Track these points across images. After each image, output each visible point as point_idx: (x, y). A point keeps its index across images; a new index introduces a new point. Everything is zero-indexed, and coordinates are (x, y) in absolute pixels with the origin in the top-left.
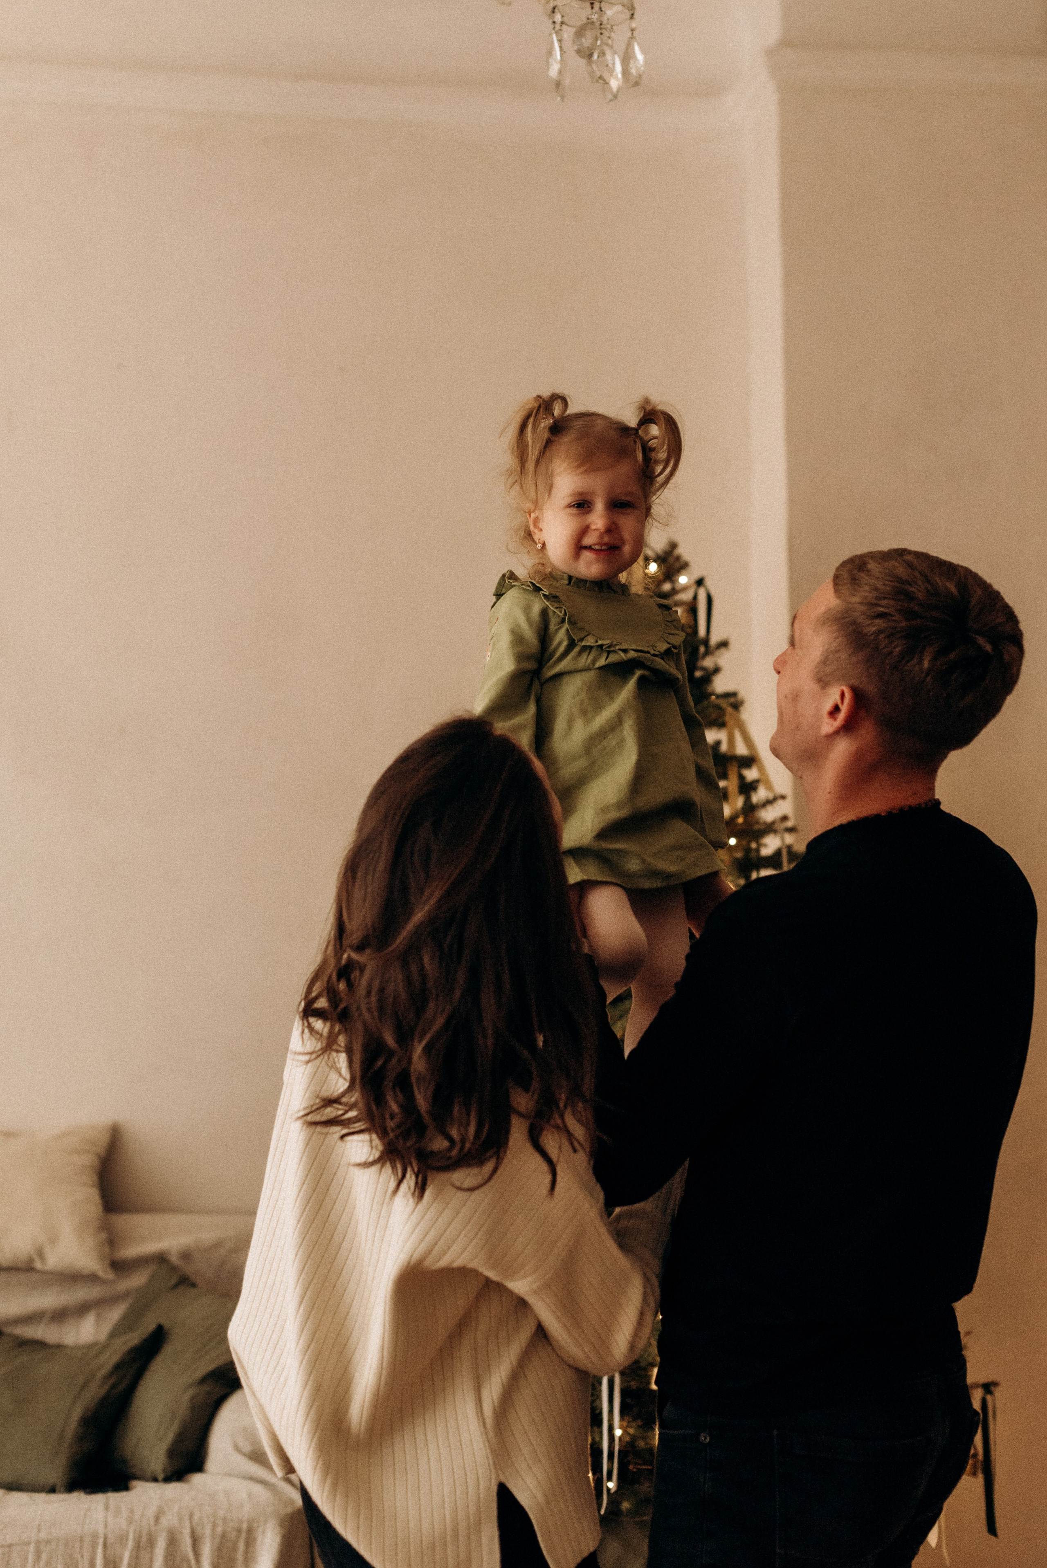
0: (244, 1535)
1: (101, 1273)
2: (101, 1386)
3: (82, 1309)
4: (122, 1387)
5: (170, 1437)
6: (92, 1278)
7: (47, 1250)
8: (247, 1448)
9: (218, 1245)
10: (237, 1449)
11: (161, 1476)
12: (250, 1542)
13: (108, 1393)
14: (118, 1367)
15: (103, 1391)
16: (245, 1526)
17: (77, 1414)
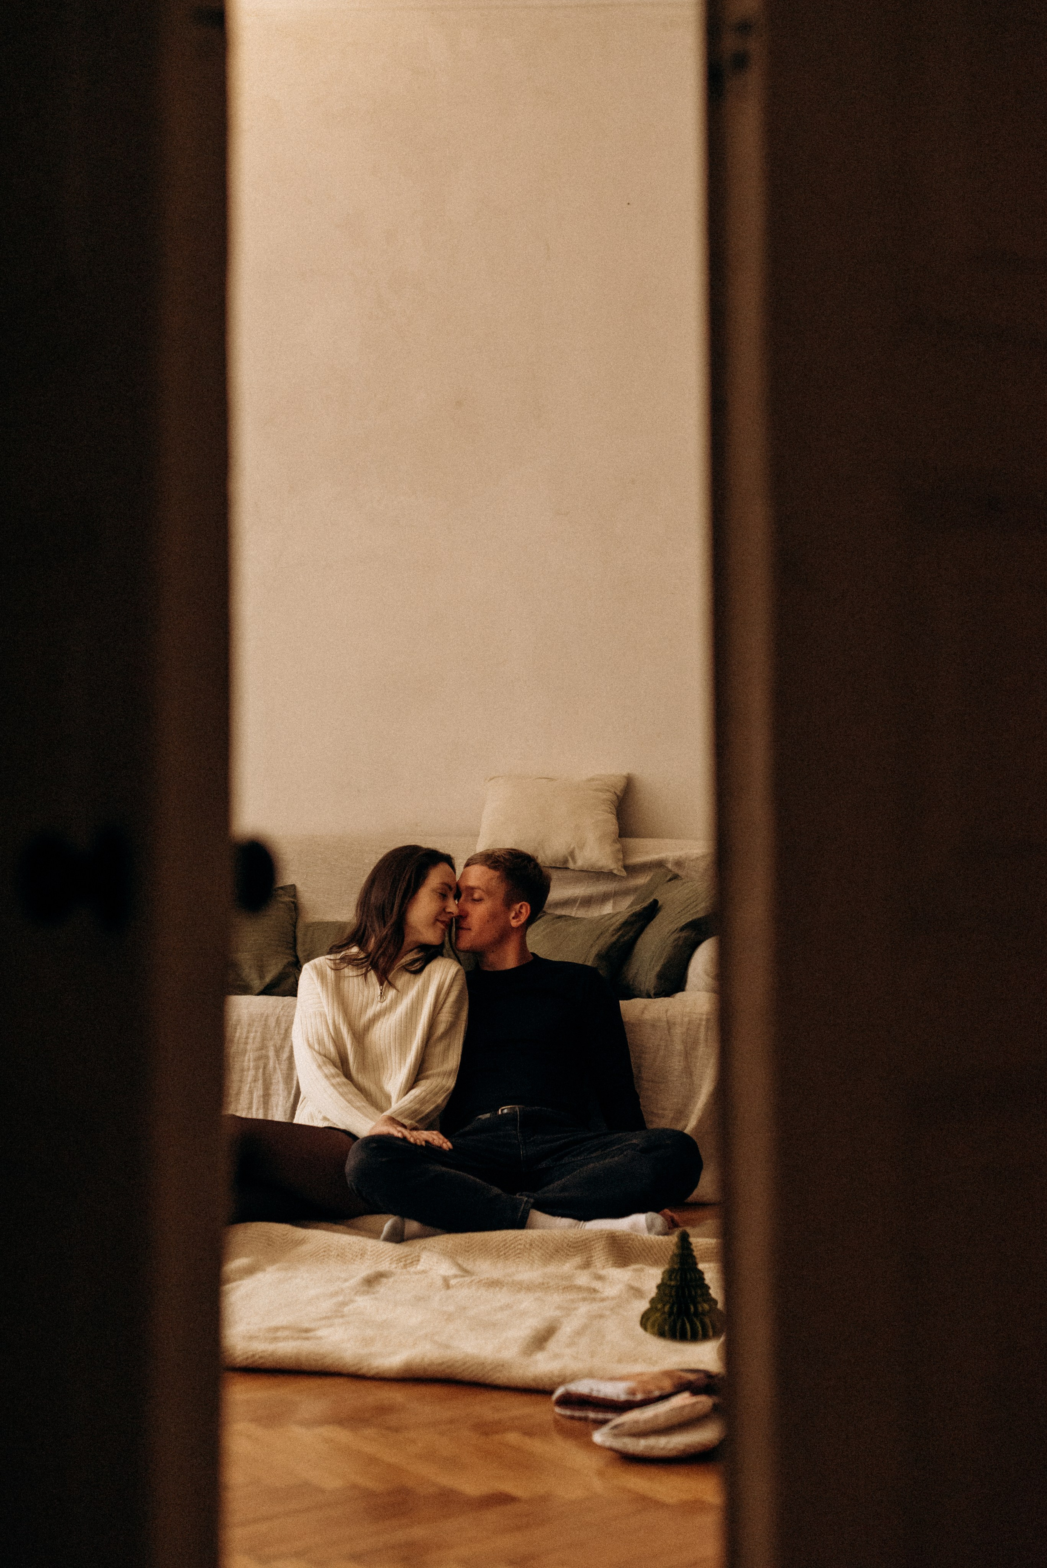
1: (615, 872)
3: (604, 898)
5: (659, 967)
6: (610, 875)
7: (577, 852)
11: (652, 993)
14: (625, 924)
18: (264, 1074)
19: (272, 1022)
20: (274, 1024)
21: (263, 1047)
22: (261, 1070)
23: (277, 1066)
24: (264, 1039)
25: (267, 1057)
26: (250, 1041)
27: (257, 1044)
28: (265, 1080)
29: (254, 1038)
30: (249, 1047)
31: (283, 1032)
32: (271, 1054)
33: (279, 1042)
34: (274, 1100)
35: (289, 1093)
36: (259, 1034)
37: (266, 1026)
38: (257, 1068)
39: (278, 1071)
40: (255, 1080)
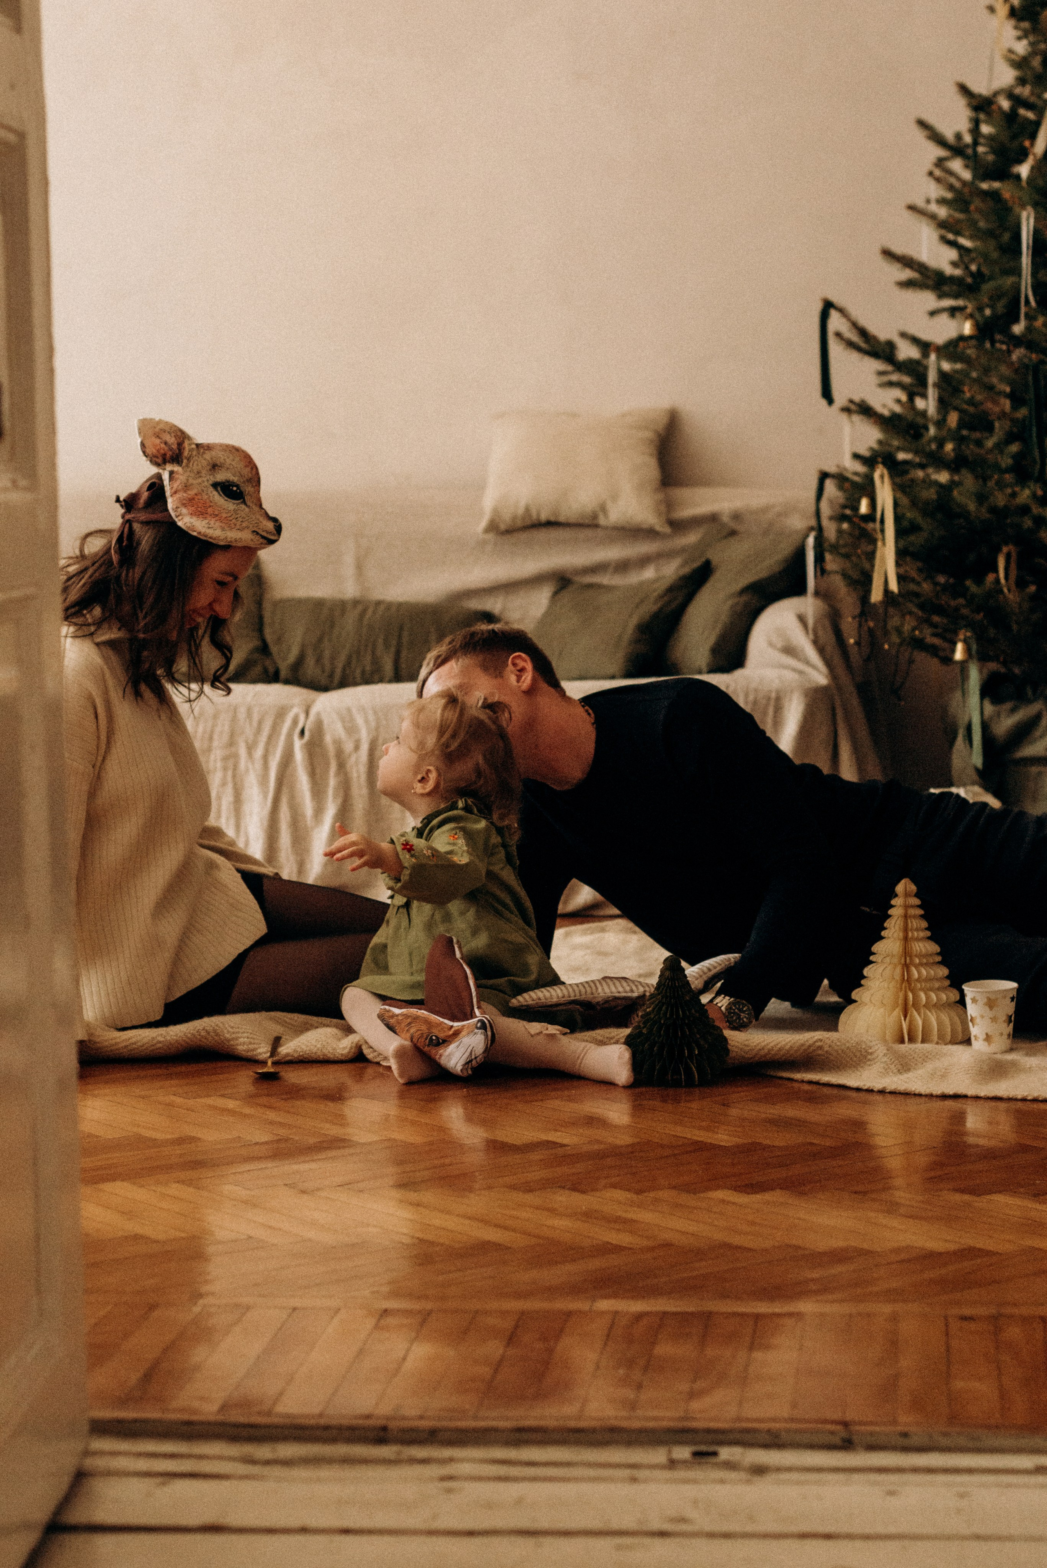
0: (772, 703)
1: (657, 528)
2: (655, 602)
3: (644, 561)
4: (674, 605)
5: (712, 640)
6: (650, 533)
7: (609, 505)
8: (779, 645)
9: (765, 510)
10: (771, 644)
11: (705, 670)
12: (778, 709)
13: (660, 610)
14: (670, 589)
15: (655, 608)
16: (773, 695)
17: (634, 621)
18: (234, 776)
19: (242, 714)
20: (244, 716)
21: (232, 743)
22: (230, 773)
23: (250, 766)
24: (232, 735)
25: (235, 756)
26: (216, 737)
27: (225, 738)
28: (235, 784)
29: (221, 732)
30: (216, 743)
31: (255, 724)
32: (242, 751)
33: (251, 737)
34: (246, 808)
35: (265, 797)
36: (226, 728)
37: (234, 719)
38: (225, 769)
39: (251, 772)
40: (224, 784)
